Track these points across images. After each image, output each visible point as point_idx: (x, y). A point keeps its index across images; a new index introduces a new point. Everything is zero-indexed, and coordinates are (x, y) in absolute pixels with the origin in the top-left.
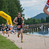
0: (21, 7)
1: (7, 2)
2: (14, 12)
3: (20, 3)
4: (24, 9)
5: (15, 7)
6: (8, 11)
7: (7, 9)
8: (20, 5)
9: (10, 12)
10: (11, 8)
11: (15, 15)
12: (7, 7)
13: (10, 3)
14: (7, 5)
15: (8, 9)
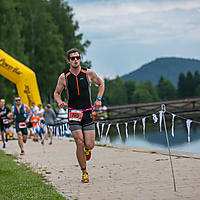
1: (20, 13)
2: (49, 52)
3: (71, 16)
4: (88, 42)
5: (50, 33)
7: (19, 41)
8: (74, 24)
9: (33, 51)
11: (51, 66)
12: (18, 31)
13: (33, 16)
14: (19, 23)
15: (23, 40)
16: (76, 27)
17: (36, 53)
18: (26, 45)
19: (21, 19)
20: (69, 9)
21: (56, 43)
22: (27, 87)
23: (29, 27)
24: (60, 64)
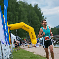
0: (43, 16)
2: (35, 22)
3: (41, 11)
4: (46, 18)
5: (35, 16)
6: (27, 21)
8: (41, 13)
10: (31, 18)
12: (26, 17)
14: (26, 14)
15: (28, 19)
16: (42, 14)
17: (31, 22)
18: (28, 20)
19: (27, 13)
20: (40, 9)
21: (37, 19)
22: (32, 32)
23: (29, 15)
24: (39, 25)
